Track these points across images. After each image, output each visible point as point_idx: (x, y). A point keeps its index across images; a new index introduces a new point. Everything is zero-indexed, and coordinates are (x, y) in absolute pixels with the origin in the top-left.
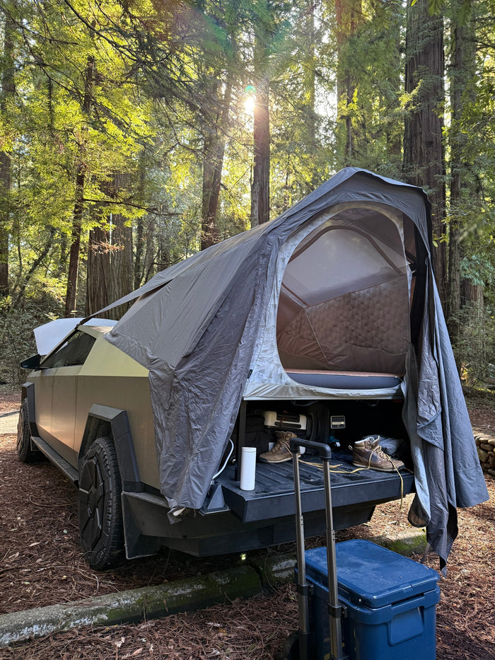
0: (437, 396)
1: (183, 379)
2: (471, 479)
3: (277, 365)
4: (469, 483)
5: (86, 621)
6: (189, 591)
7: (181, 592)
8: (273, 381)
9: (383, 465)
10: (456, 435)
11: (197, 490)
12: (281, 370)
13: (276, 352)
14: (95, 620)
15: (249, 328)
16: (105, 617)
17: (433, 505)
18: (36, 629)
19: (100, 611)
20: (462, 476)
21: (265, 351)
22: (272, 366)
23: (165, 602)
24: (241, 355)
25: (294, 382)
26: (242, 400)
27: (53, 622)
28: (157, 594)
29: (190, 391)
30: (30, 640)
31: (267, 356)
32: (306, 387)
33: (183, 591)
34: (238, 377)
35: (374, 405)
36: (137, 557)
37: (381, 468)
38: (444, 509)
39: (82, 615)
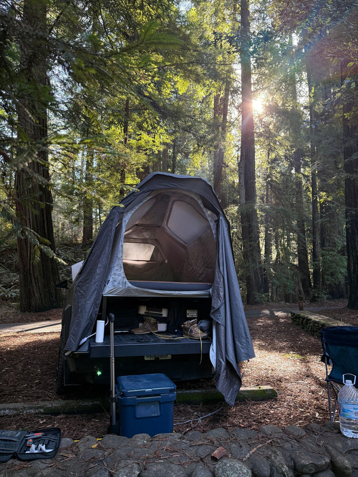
0: (222, 294)
1: (77, 286)
2: (243, 345)
3: (124, 278)
4: (242, 347)
5: (32, 411)
6: (91, 404)
7: (86, 404)
8: (121, 286)
9: (194, 335)
10: (234, 317)
11: (73, 342)
12: (126, 280)
13: (123, 270)
14: (37, 411)
15: (103, 258)
16: (42, 410)
17: (218, 361)
18: (7, 412)
19: (40, 407)
20: (237, 343)
21: (117, 270)
22: (120, 278)
23: (75, 407)
24: (98, 272)
25: (134, 287)
26: (103, 297)
27: (15, 409)
28: (73, 403)
29: (80, 292)
30: (3, 416)
31: (117, 272)
32: (141, 289)
33: (88, 403)
34: (97, 283)
35: (196, 301)
36: (70, 385)
37: (193, 337)
38: (223, 362)
39: (31, 408)
